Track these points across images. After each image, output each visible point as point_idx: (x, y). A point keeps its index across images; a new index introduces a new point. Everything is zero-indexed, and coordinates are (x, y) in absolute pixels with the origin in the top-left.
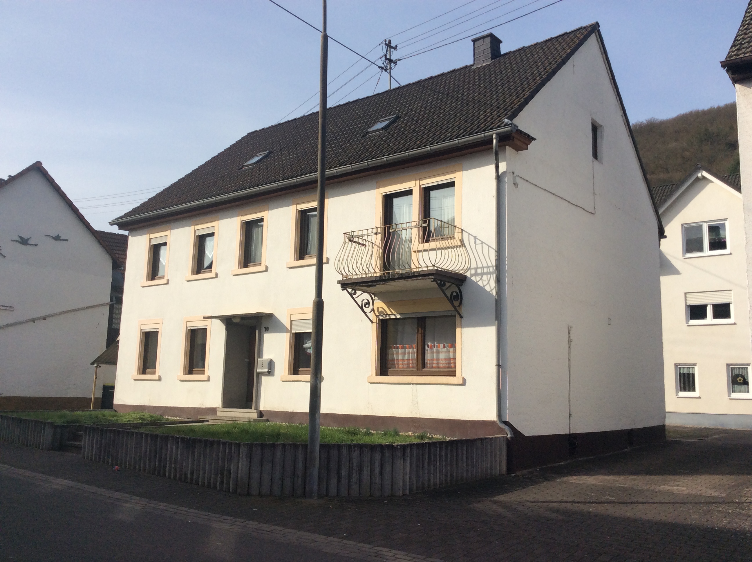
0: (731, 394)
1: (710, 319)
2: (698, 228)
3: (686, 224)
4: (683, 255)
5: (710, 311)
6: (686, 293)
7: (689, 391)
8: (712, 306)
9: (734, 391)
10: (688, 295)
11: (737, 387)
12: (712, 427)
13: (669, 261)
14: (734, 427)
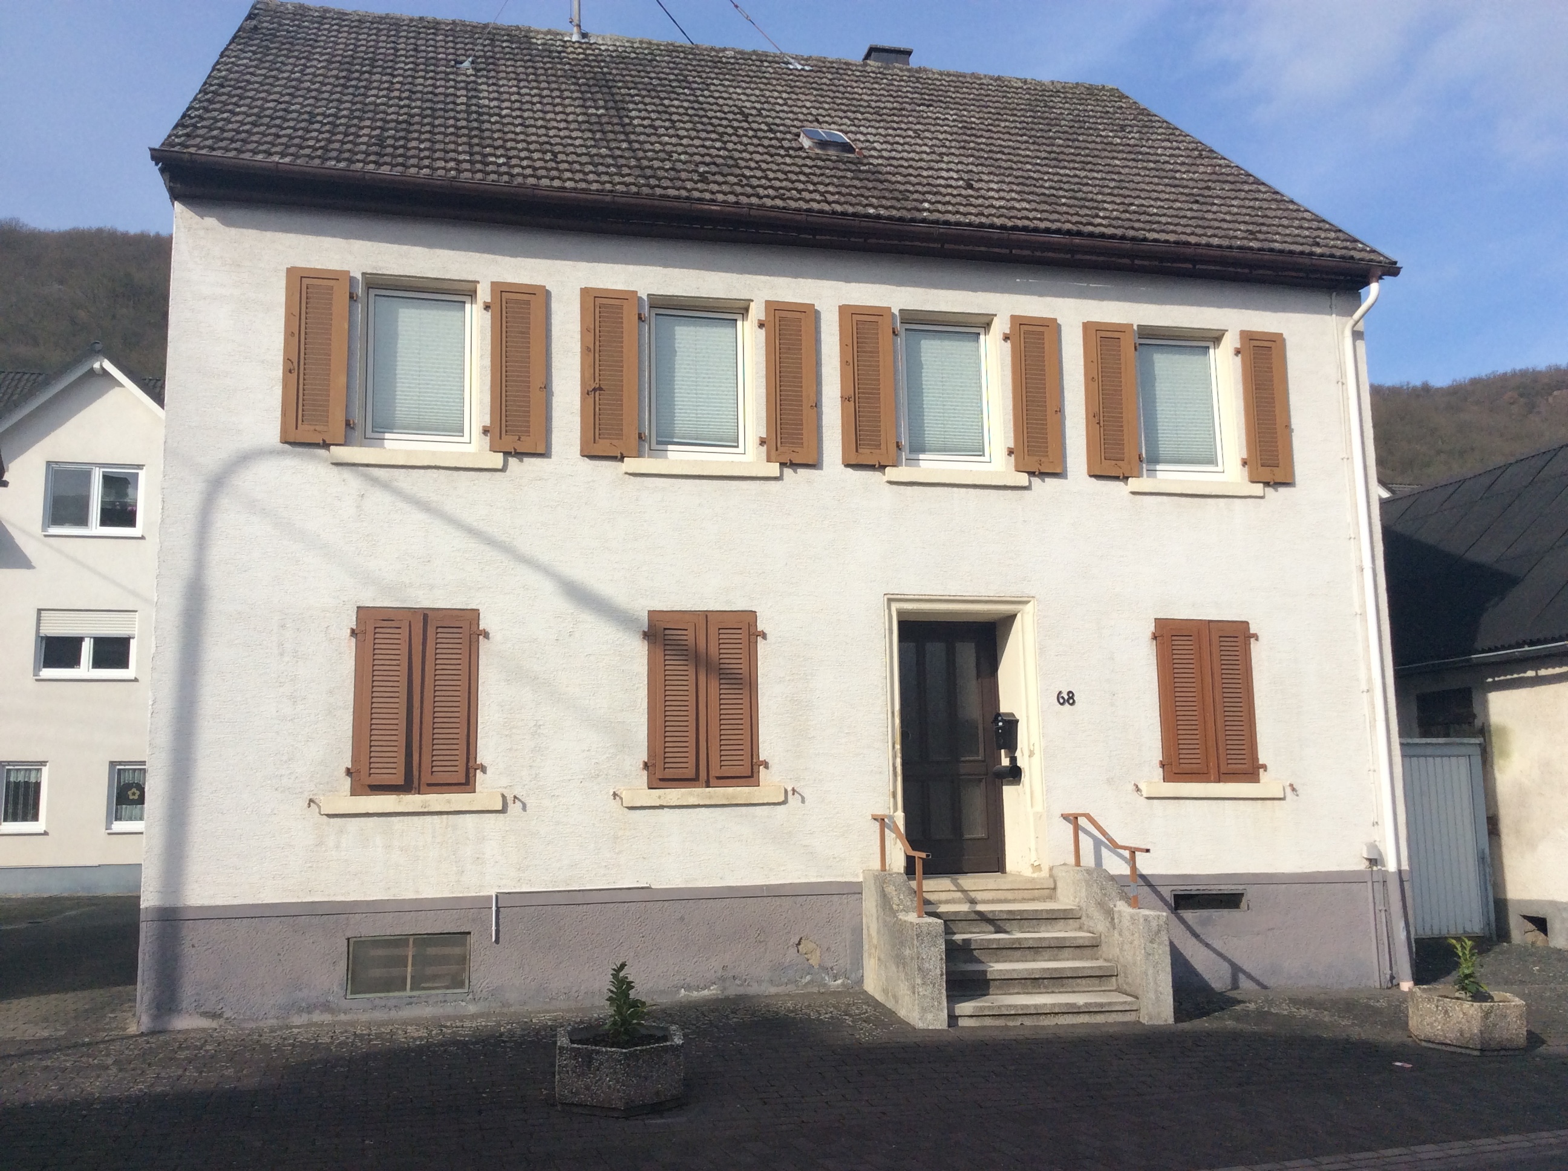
0: (112, 823)
1: (85, 668)
2: (82, 475)
3: (56, 463)
4: (44, 528)
5: (87, 650)
6: (39, 611)
7: (24, 819)
8: (92, 640)
9: (118, 818)
10: (43, 613)
11: (126, 809)
12: (65, 895)
13: (12, 538)
14: (110, 893)
